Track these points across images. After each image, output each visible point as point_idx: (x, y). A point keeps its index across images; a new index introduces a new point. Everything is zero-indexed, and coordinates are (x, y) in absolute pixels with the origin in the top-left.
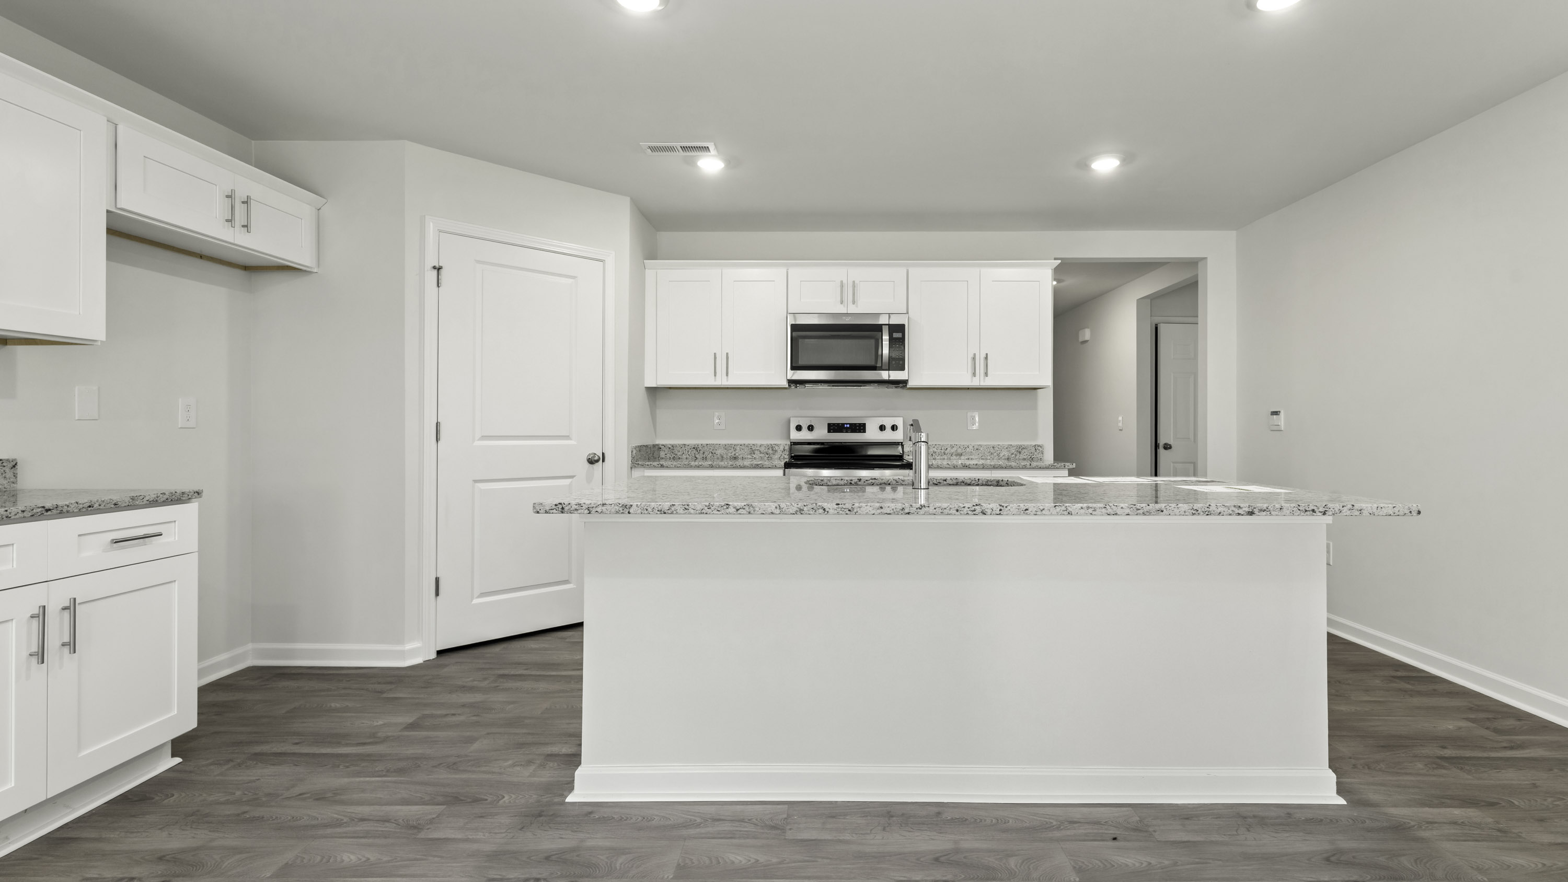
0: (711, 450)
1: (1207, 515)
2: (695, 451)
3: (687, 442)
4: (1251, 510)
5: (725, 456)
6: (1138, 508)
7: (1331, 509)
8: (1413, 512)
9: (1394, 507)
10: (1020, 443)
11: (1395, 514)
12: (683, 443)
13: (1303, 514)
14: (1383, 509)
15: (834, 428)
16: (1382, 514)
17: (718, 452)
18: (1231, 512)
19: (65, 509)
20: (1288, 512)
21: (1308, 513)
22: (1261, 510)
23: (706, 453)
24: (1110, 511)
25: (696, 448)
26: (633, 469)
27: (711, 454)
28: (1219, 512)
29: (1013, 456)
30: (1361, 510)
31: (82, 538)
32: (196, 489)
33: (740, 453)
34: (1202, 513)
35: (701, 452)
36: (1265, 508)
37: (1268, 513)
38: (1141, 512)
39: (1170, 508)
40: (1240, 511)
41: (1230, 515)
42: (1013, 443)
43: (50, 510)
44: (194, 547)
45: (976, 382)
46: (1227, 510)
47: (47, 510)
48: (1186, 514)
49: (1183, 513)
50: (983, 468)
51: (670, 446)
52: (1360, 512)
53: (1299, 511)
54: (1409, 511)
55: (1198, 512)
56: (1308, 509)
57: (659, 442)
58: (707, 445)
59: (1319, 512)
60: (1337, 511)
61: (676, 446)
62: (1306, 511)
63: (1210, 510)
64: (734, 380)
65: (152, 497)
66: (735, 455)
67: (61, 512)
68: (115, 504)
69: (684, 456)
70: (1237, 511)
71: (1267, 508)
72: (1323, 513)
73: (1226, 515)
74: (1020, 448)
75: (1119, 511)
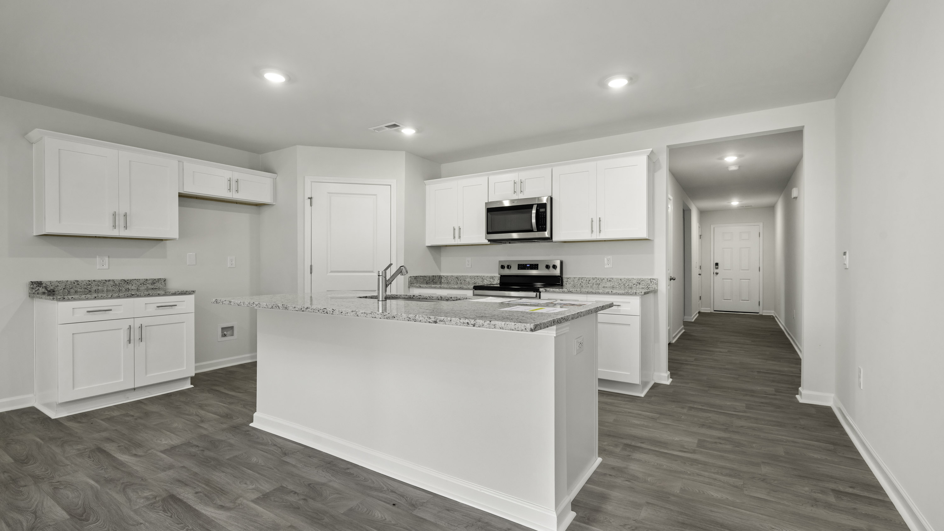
0: (464, 279)
1: (415, 321)
2: (457, 279)
3: (453, 274)
4: (435, 320)
5: (470, 282)
6: (385, 315)
7: (478, 323)
8: (527, 329)
9: (515, 324)
10: (639, 277)
11: (516, 330)
12: (451, 275)
13: (462, 325)
14: (508, 325)
15: (522, 266)
16: (507, 329)
17: (467, 280)
18: (426, 321)
19: (139, 295)
20: (454, 323)
21: (465, 324)
22: (441, 321)
23: (462, 280)
24: (373, 316)
25: (457, 278)
26: (410, 288)
27: (464, 281)
28: (420, 320)
29: (635, 286)
30: (495, 325)
31: (146, 304)
32: (193, 290)
33: (477, 281)
34: (412, 320)
35: (460, 280)
36: (442, 319)
37: (444, 323)
38: (385, 317)
39: (398, 316)
40: (430, 321)
41: (425, 322)
42: (634, 277)
43: (134, 295)
44: (194, 311)
45: (595, 237)
46: (424, 319)
47: (133, 295)
48: (405, 320)
49: (404, 320)
50: (581, 293)
51: (446, 277)
52: (494, 326)
53: (460, 323)
54: (525, 328)
55: (410, 319)
56: (465, 322)
57: (442, 274)
58: (462, 276)
59: (471, 324)
60: (481, 324)
61: (449, 277)
62: (464, 323)
63: (416, 318)
64: (463, 241)
65: (174, 292)
66: (475, 281)
67: (138, 296)
68: (158, 294)
69: (452, 282)
70: (429, 320)
71: (444, 320)
72: (473, 325)
73: (424, 322)
74: (639, 280)
75: (377, 316)
